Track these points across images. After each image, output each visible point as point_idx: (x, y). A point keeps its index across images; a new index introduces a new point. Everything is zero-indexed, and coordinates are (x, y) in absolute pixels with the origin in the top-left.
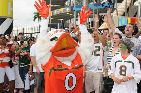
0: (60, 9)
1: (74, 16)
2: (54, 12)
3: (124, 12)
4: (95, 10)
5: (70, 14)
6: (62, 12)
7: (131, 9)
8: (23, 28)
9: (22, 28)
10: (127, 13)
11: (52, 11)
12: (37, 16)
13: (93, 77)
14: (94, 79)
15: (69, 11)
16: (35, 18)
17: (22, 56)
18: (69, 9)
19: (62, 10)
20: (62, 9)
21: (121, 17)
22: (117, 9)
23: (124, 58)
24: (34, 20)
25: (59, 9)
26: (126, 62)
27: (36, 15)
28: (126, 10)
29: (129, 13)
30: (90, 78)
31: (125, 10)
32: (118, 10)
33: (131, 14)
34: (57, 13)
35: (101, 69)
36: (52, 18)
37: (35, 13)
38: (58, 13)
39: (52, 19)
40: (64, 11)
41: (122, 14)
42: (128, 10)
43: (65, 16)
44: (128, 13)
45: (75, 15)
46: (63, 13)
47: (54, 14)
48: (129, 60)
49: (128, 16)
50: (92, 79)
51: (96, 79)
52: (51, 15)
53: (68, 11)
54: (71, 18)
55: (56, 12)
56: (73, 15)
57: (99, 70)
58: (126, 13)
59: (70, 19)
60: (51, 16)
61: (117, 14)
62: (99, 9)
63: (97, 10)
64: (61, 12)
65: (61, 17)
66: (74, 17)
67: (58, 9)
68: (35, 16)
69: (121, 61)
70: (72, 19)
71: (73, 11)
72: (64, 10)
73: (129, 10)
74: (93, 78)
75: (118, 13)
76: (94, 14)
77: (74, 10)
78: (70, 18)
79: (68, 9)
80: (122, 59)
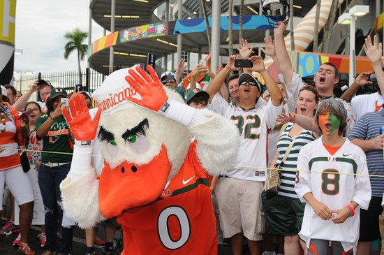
0: (139, 27)
1: (176, 48)
2: (121, 33)
3: (309, 42)
4: (235, 33)
5: (167, 43)
6: (144, 36)
7: (330, 34)
8: (40, 74)
9: (38, 75)
10: (319, 44)
11: (117, 32)
12: (73, 45)
13: (240, 195)
14: (242, 200)
15: (164, 34)
16: (69, 50)
17: (54, 138)
18: (163, 28)
19: (143, 31)
20: (143, 26)
21: (303, 54)
22: (292, 33)
23: (332, 150)
24: (66, 56)
25: (137, 28)
26: (338, 159)
27: (73, 40)
28: (317, 37)
29: (323, 45)
30: (233, 198)
31: (313, 37)
32: (295, 35)
33: (329, 46)
34: (129, 37)
35: (263, 173)
36: (115, 51)
37: (68, 36)
38: (134, 39)
39: (115, 54)
40: (148, 34)
41: (306, 45)
42: (321, 36)
43: (152, 47)
44: (321, 44)
45: (179, 46)
46: (147, 40)
47: (122, 41)
48: (344, 155)
49: (322, 52)
50: (238, 202)
51: (247, 202)
52: (114, 44)
53: (162, 32)
54: (169, 54)
55: (127, 35)
56: (173, 45)
57: (257, 174)
58: (315, 44)
59: (165, 55)
60: (114, 46)
61: (293, 46)
62: (244, 31)
63: (238, 33)
64: (140, 35)
65: (140, 50)
66: (176, 51)
67: (133, 28)
68: (69, 44)
69: (326, 159)
70: (169, 57)
71: (174, 33)
72: (150, 31)
73: (325, 35)
74: (241, 198)
75: (296, 42)
76: (230, 43)
77: (177, 32)
78: (166, 52)
79: (160, 29)
80: (326, 154)
